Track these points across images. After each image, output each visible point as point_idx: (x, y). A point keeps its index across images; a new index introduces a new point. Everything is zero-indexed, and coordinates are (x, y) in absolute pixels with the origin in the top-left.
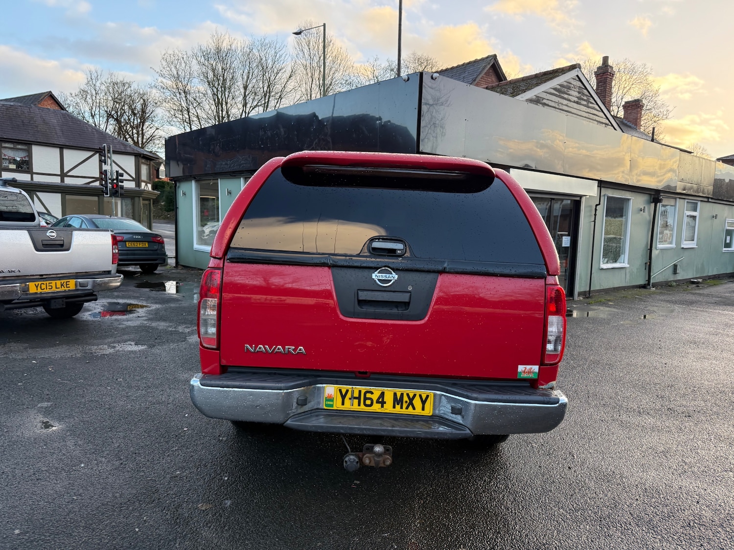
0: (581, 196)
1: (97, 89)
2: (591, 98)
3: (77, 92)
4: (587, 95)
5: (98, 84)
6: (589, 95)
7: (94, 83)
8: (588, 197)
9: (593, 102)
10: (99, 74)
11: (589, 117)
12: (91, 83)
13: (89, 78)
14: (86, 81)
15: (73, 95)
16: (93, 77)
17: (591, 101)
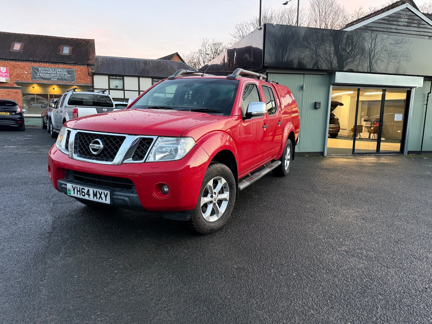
0: (411, 88)
1: (207, 48)
2: (423, 21)
3: (197, 51)
4: (417, 20)
5: (207, 46)
6: (421, 19)
7: (205, 45)
8: (417, 88)
9: (425, 23)
10: (208, 40)
11: (419, 34)
12: (204, 45)
13: (203, 43)
14: (201, 45)
15: (196, 53)
16: (205, 42)
17: (422, 23)
